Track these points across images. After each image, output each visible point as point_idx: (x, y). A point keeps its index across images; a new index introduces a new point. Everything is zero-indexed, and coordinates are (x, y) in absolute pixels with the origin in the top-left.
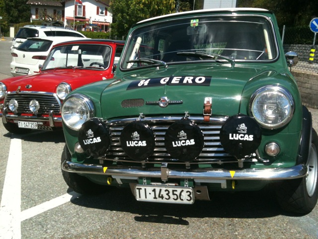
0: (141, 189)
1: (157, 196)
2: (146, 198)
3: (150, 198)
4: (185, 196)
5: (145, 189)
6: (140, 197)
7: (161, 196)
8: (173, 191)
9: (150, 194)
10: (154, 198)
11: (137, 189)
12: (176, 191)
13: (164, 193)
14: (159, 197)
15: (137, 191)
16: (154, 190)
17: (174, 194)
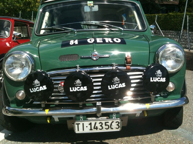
0: (79, 124)
1: (93, 128)
2: (83, 130)
3: (87, 130)
4: (115, 125)
5: (83, 124)
6: (78, 130)
7: (96, 127)
8: (106, 123)
9: (87, 127)
10: (90, 130)
11: (76, 124)
12: (108, 122)
13: (98, 125)
14: (94, 128)
15: (76, 126)
16: (90, 124)
17: (106, 125)
